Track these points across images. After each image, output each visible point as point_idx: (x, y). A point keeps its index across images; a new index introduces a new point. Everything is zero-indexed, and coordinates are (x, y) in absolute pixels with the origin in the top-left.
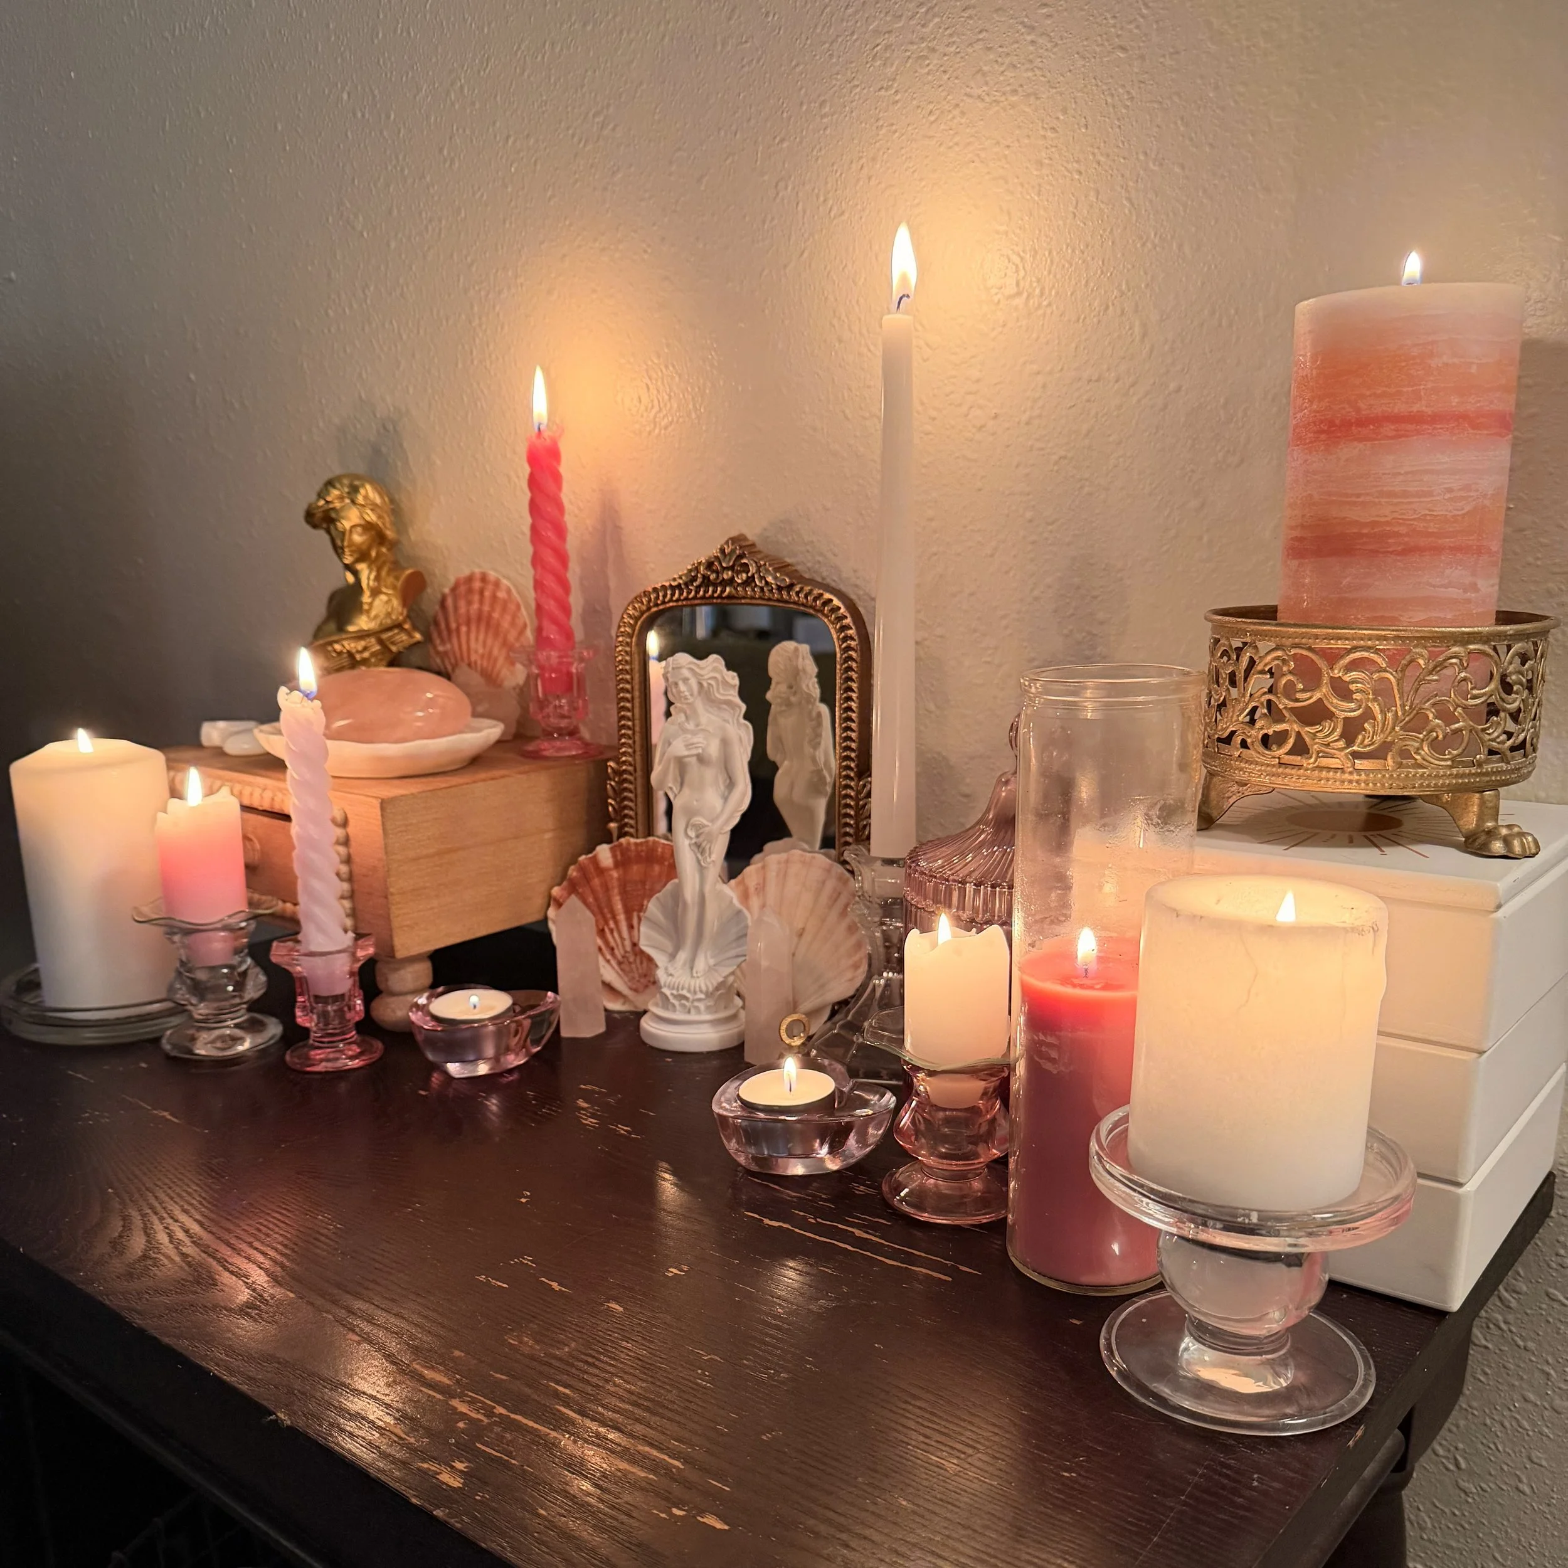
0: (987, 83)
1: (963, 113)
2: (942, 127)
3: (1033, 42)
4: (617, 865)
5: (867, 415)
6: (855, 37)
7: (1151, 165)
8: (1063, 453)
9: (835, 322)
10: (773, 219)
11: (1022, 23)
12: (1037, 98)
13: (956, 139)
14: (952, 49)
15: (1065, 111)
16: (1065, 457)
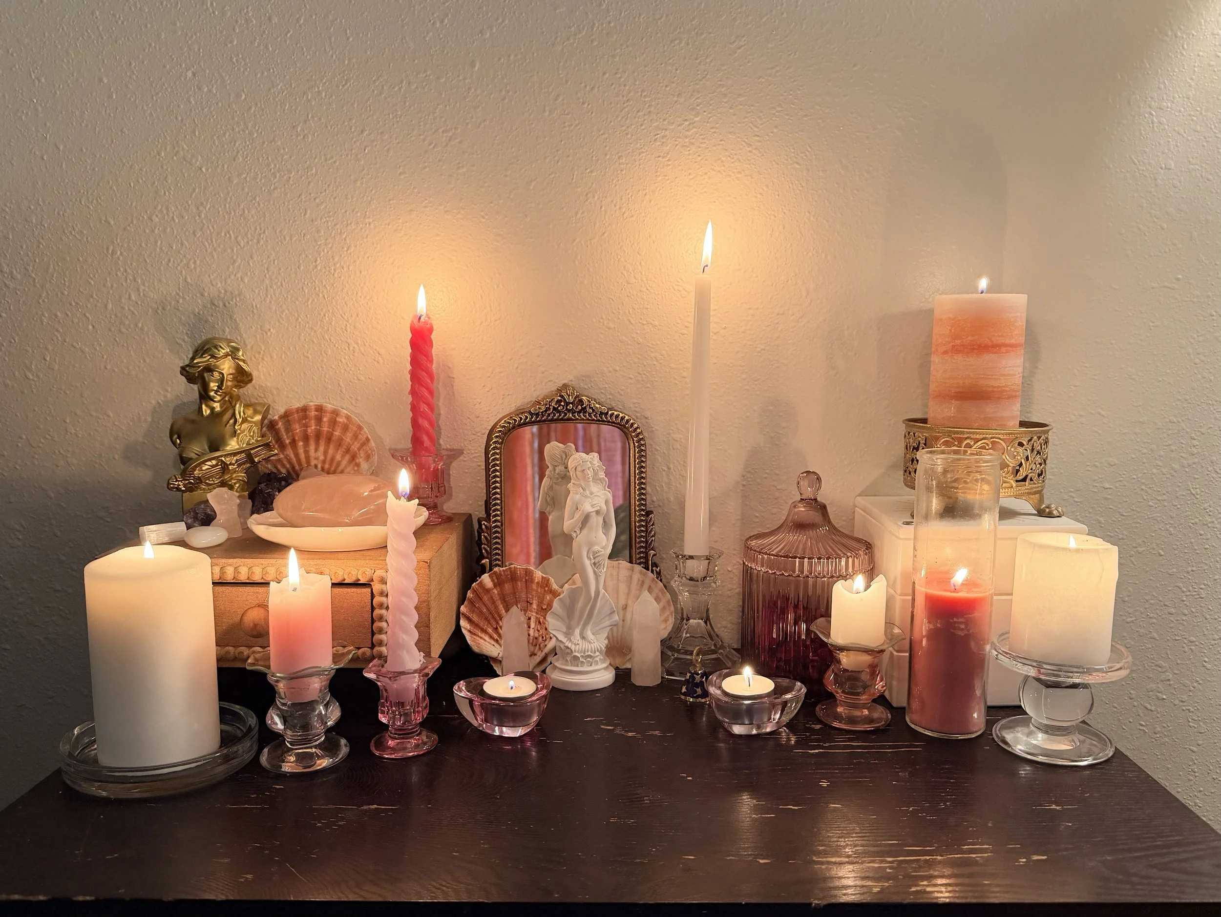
0: (724, 166)
1: (709, 178)
2: (697, 182)
3: (750, 152)
4: (495, 586)
5: (645, 322)
6: (643, 127)
7: (812, 218)
8: (763, 347)
9: (625, 273)
10: (583, 213)
11: (744, 141)
12: (752, 178)
13: (705, 190)
14: (704, 146)
15: (767, 186)
16: (764, 350)
